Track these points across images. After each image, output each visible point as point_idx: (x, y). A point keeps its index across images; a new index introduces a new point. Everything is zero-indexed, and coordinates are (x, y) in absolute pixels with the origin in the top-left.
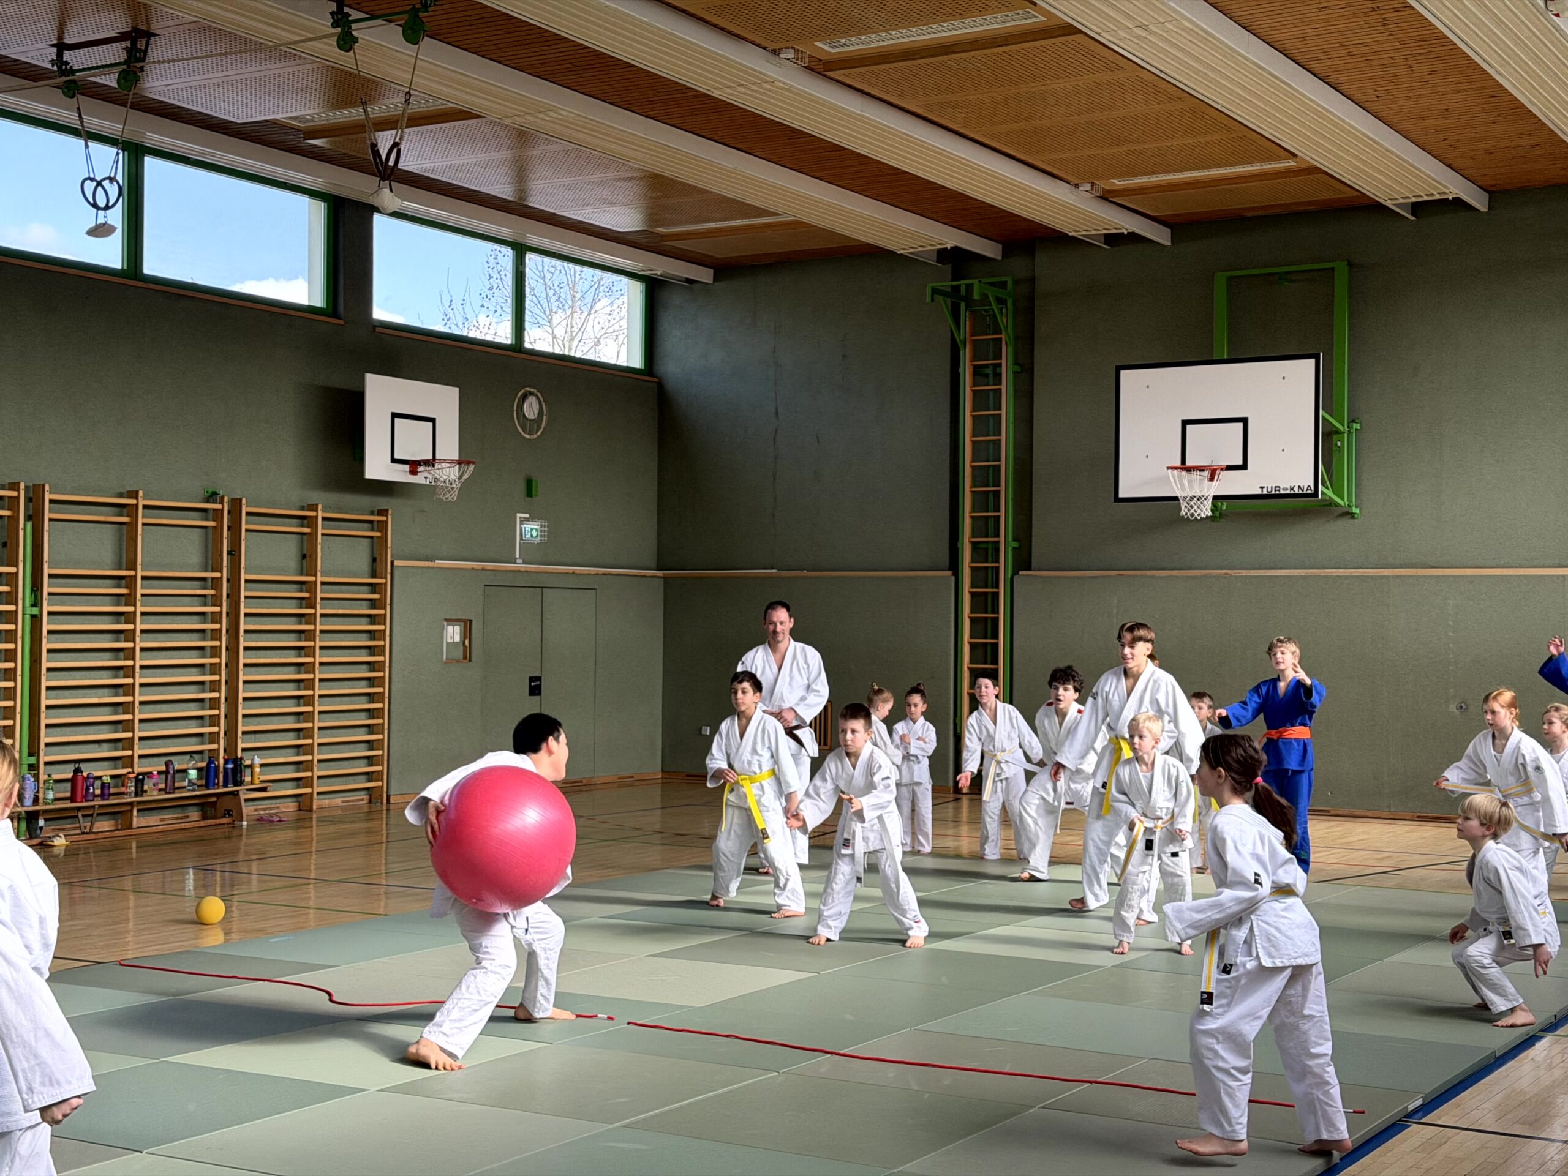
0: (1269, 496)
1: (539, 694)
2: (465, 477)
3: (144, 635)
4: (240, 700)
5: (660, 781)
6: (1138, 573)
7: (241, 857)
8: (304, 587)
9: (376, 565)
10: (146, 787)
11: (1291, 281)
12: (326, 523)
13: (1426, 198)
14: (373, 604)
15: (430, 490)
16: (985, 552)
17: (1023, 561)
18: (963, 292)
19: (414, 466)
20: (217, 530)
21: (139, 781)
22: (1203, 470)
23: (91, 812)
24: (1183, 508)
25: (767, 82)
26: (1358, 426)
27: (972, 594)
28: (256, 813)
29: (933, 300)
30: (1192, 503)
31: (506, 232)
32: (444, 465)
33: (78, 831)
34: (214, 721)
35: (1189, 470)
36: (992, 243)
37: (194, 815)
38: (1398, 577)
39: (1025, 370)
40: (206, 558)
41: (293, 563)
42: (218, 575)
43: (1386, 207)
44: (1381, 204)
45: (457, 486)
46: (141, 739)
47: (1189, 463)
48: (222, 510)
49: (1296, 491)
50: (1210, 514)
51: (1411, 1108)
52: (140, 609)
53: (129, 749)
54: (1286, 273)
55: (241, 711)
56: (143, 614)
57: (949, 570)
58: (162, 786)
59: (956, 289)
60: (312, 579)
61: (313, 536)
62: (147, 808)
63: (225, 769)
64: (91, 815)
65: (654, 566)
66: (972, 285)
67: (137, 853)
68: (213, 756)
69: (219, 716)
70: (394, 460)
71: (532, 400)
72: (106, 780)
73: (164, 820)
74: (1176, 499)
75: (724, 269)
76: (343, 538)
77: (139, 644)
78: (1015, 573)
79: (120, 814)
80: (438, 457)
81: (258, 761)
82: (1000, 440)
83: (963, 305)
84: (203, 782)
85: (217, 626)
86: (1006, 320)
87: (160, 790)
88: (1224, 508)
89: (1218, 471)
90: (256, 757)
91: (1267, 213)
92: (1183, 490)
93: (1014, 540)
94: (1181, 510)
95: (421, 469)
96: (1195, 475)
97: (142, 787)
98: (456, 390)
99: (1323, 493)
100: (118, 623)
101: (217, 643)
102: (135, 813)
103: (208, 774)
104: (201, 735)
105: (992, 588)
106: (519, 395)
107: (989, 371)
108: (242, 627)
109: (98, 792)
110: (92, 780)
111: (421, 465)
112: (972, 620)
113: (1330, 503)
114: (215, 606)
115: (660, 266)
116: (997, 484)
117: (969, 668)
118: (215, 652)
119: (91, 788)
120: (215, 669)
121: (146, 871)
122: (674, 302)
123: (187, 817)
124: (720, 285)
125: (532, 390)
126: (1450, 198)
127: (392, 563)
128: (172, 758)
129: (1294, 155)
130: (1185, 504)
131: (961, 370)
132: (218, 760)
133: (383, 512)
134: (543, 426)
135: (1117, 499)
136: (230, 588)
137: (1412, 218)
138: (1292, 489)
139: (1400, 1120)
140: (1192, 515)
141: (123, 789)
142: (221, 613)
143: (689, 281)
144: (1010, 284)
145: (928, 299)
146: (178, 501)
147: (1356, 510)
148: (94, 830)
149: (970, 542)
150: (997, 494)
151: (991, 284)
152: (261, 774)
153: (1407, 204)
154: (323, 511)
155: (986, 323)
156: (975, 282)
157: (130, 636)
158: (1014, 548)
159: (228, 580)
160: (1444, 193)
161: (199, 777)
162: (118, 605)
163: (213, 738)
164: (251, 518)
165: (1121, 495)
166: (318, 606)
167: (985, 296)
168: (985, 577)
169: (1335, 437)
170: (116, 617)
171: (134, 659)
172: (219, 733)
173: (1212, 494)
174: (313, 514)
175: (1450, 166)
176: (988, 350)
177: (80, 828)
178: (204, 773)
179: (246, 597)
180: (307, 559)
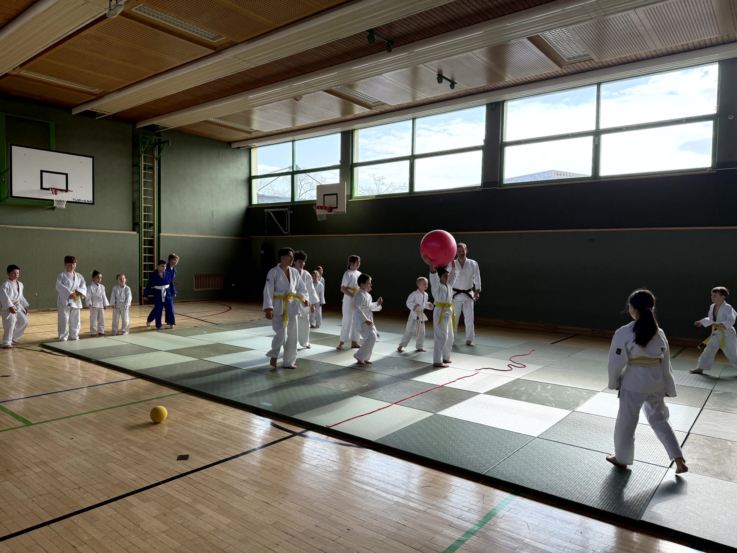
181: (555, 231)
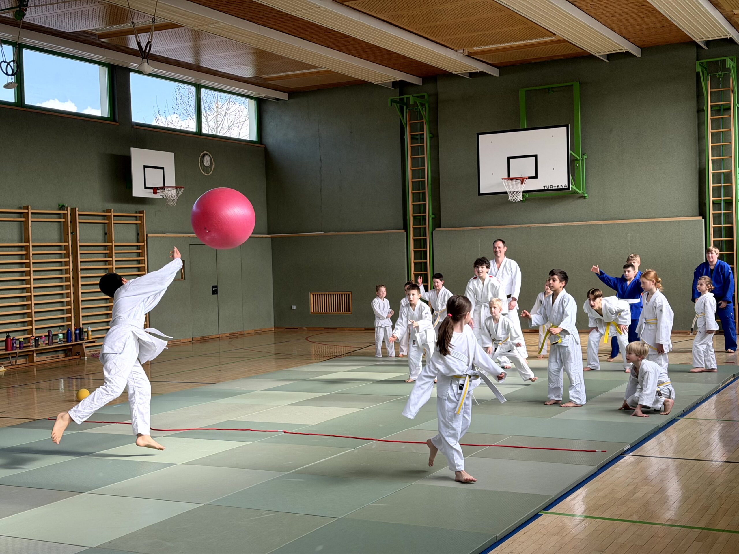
0: (548, 190)
1: (217, 293)
2: (180, 194)
3: (35, 273)
4: (80, 301)
5: (273, 331)
6: (489, 227)
7: (85, 373)
8: (107, 248)
9: (139, 236)
10: (39, 343)
11: (553, 91)
12: (115, 218)
13: (613, 52)
14: (139, 255)
15: (164, 201)
16: (420, 220)
17: (437, 224)
18: (405, 100)
19: (155, 190)
20: (66, 223)
21: (37, 340)
22: (518, 179)
23: (16, 355)
24: (509, 197)
25: (316, 8)
26: (586, 157)
27: (414, 240)
28: (90, 353)
29: (391, 105)
30: (513, 195)
31: (192, 79)
32: (169, 189)
33: (10, 364)
34: (69, 311)
35: (511, 179)
36: (418, 78)
37: (61, 355)
38: (606, 224)
39: (435, 137)
40: (61, 236)
41: (100, 237)
42: (67, 244)
43: (595, 56)
44: (593, 55)
45: (176, 198)
46: (36, 321)
47: (511, 177)
48: (67, 213)
49: (560, 187)
50: (522, 199)
51: (625, 449)
52: (32, 261)
53: (30, 326)
54: (552, 88)
55: (81, 307)
56: (34, 263)
57: (403, 229)
58: (47, 342)
59: (402, 99)
60: (110, 244)
61: (110, 224)
62: (40, 353)
63: (75, 333)
64: (16, 357)
65: (267, 232)
66: (409, 97)
67: (37, 373)
68: (69, 328)
69: (71, 309)
70: (146, 188)
71: (207, 157)
72: (22, 340)
73: (47, 358)
74: (506, 193)
75: (293, 94)
76: (124, 225)
77: (33, 277)
78: (434, 229)
79: (28, 356)
80: (166, 186)
81: (90, 329)
82: (424, 169)
83: (405, 107)
84: (66, 340)
85: (68, 267)
86: (425, 113)
87: (46, 344)
88: (527, 196)
89: (525, 179)
90: (89, 327)
91: (541, 60)
92: (509, 189)
93: (433, 214)
94: (508, 198)
95: (158, 191)
96: (515, 182)
97: (38, 343)
98: (173, 154)
99: (571, 188)
100: (22, 267)
101: (68, 275)
102: (35, 355)
103: (68, 336)
104: (63, 318)
105: (423, 236)
106: (201, 155)
107: (418, 137)
108: (79, 268)
109: (18, 346)
110: (15, 341)
111: (158, 190)
112: (415, 252)
113: (575, 192)
114: (66, 258)
115: (263, 93)
116: (424, 189)
117: (414, 274)
118: (67, 279)
119: (15, 344)
120: (68, 287)
121: (41, 381)
122: (270, 110)
123: (58, 356)
124: (292, 101)
125: (207, 153)
126: (624, 52)
127: (147, 235)
128: (51, 329)
129: (555, 34)
130: (511, 195)
131: (405, 137)
132: (72, 329)
133: (141, 212)
134: (213, 169)
135: (480, 194)
136: (73, 250)
137: (607, 61)
138: (558, 186)
139: (621, 454)
140: (514, 200)
141: (29, 344)
142: (69, 261)
143: (277, 99)
144: (426, 97)
145: (389, 105)
146: (46, 210)
147: (586, 195)
148: (17, 364)
149: (412, 216)
150: (424, 194)
151: (417, 97)
152: (92, 335)
153: (605, 55)
154: (114, 213)
155: (416, 115)
156: (411, 96)
157: (28, 273)
158: (433, 218)
159: (72, 246)
160: (622, 50)
161: (64, 338)
162: (22, 259)
163: (69, 319)
164: (81, 217)
165: (481, 192)
166: (114, 257)
167: (415, 103)
168: (420, 232)
169: (576, 162)
170: (21, 265)
171: (30, 284)
172: (71, 317)
173: (523, 190)
174: (109, 214)
175: (624, 38)
176: (417, 127)
177: (10, 363)
178: (66, 335)
179: (80, 254)
180: (107, 235)
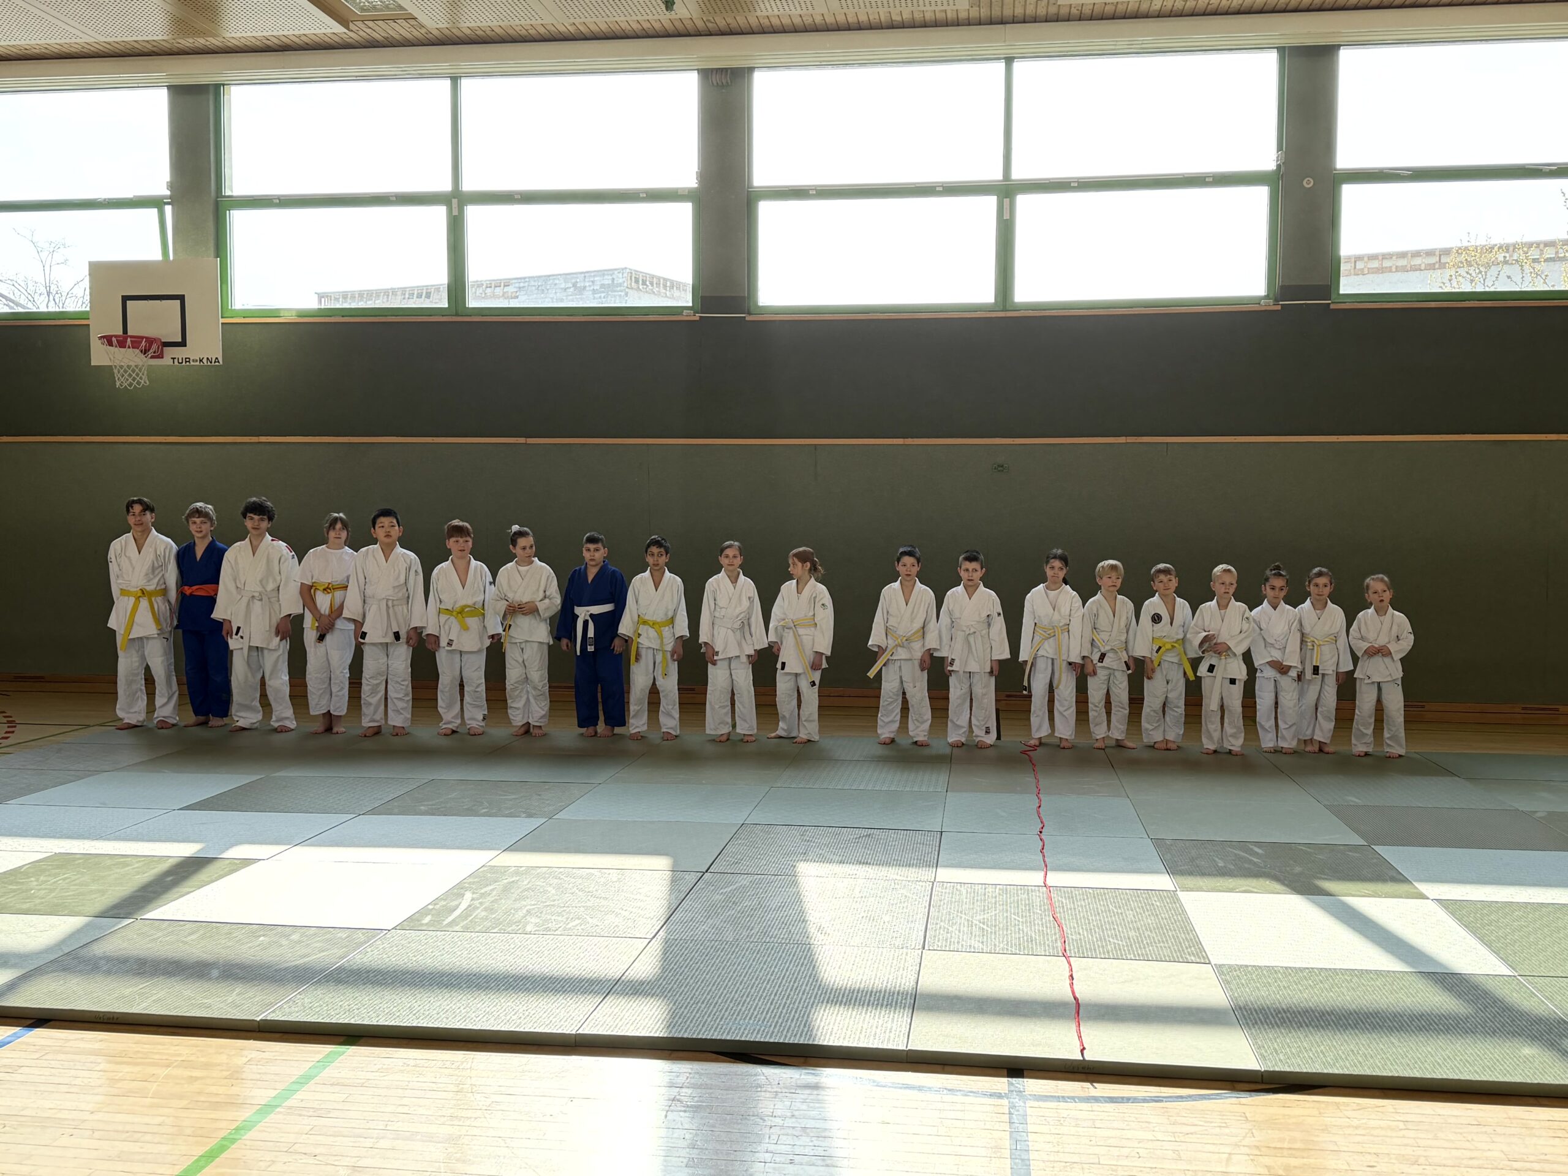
181: (909, 441)
